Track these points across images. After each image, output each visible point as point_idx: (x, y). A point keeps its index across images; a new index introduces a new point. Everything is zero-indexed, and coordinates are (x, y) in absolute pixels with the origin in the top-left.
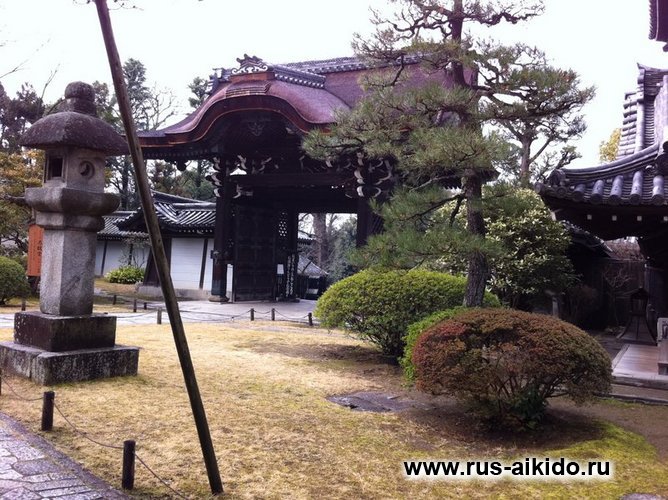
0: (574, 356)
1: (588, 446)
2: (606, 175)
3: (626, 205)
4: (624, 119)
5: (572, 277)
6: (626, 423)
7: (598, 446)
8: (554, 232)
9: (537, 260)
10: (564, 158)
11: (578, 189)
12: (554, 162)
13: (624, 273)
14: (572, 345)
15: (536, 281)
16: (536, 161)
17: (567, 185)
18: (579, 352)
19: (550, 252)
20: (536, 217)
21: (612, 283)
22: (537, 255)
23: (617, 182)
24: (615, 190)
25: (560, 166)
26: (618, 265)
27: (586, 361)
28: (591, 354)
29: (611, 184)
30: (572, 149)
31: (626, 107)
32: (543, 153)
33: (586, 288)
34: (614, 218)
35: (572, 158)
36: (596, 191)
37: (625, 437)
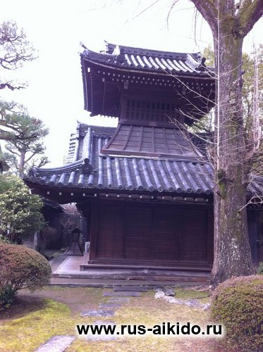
0: (31, 266)
1: (36, 314)
2: (58, 172)
3: (66, 187)
4: (70, 146)
5: (44, 223)
6: (60, 298)
7: (41, 313)
8: (34, 200)
9: (25, 214)
10: (42, 162)
11: (43, 179)
12: (37, 164)
13: (70, 221)
14: (30, 261)
15: (23, 226)
16: (28, 162)
17: (37, 176)
18: (33, 264)
19: (32, 210)
20: (25, 192)
21: (65, 226)
22: (25, 212)
23: (63, 176)
24: (61, 180)
25: (40, 166)
26: (68, 216)
27: (37, 269)
28: (40, 265)
29: (59, 177)
30: (46, 158)
31: (71, 140)
32: (31, 159)
33: (50, 229)
34: (60, 194)
35: (46, 163)
36: (52, 180)
37: (57, 306)
